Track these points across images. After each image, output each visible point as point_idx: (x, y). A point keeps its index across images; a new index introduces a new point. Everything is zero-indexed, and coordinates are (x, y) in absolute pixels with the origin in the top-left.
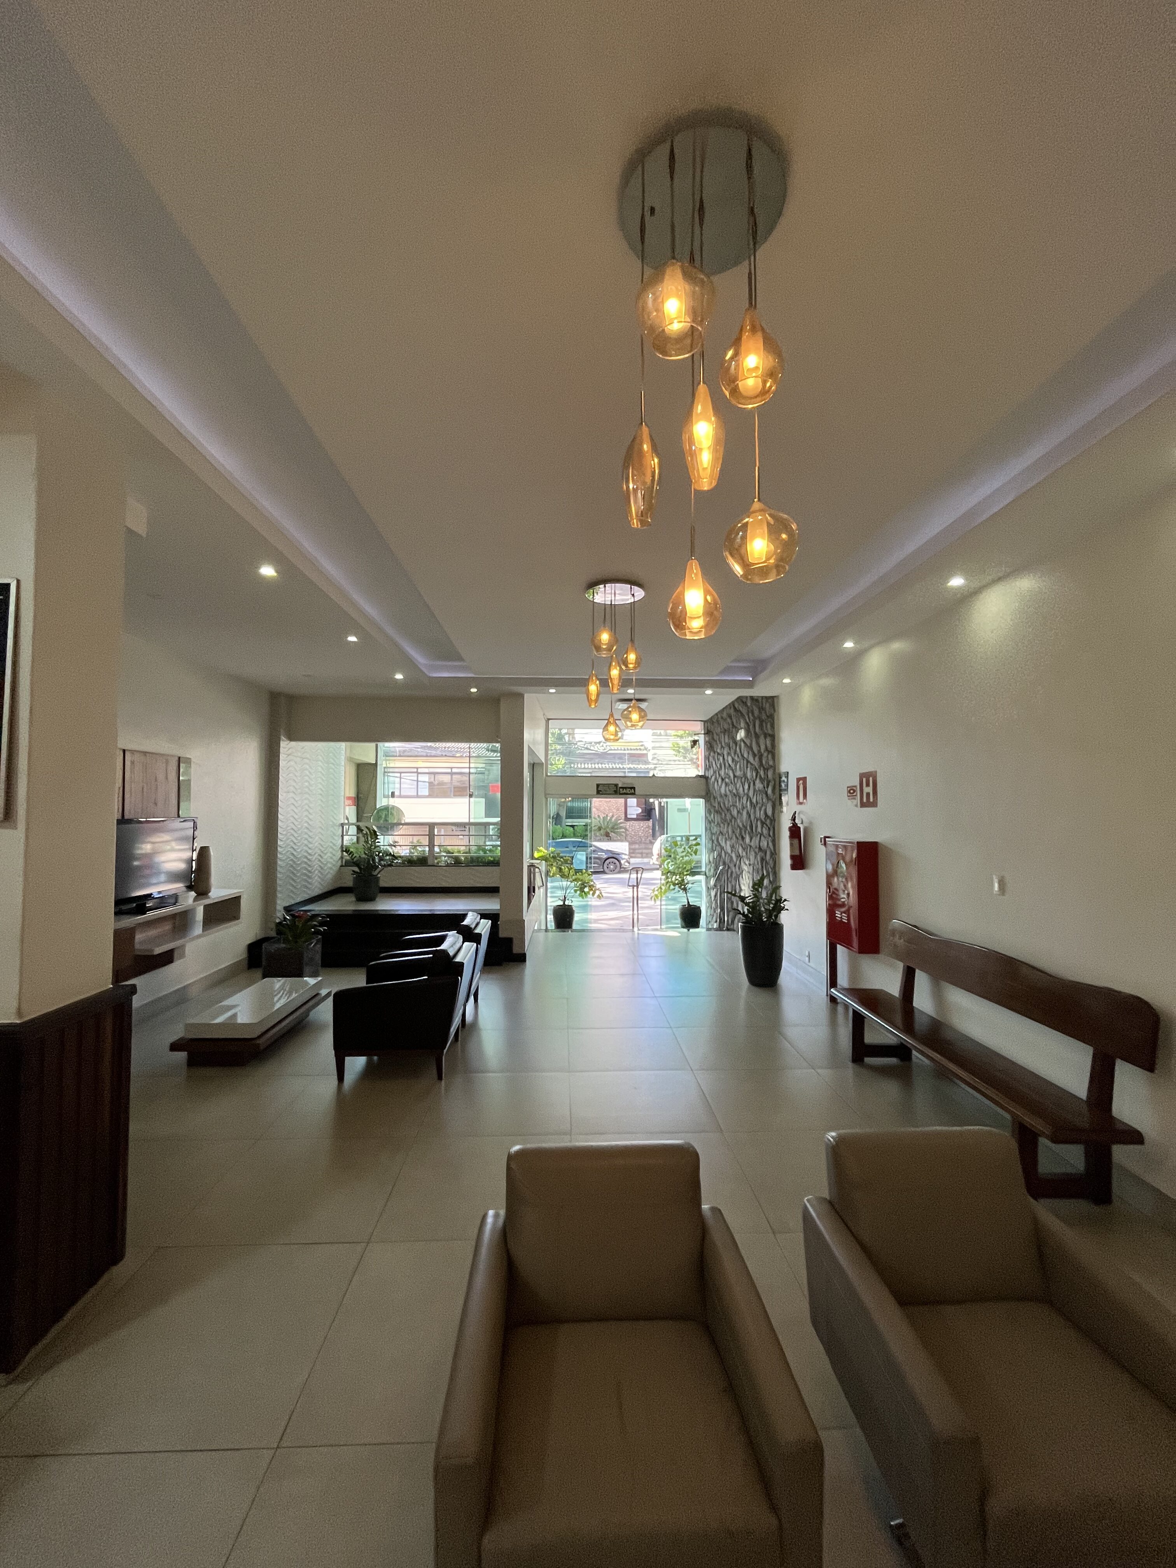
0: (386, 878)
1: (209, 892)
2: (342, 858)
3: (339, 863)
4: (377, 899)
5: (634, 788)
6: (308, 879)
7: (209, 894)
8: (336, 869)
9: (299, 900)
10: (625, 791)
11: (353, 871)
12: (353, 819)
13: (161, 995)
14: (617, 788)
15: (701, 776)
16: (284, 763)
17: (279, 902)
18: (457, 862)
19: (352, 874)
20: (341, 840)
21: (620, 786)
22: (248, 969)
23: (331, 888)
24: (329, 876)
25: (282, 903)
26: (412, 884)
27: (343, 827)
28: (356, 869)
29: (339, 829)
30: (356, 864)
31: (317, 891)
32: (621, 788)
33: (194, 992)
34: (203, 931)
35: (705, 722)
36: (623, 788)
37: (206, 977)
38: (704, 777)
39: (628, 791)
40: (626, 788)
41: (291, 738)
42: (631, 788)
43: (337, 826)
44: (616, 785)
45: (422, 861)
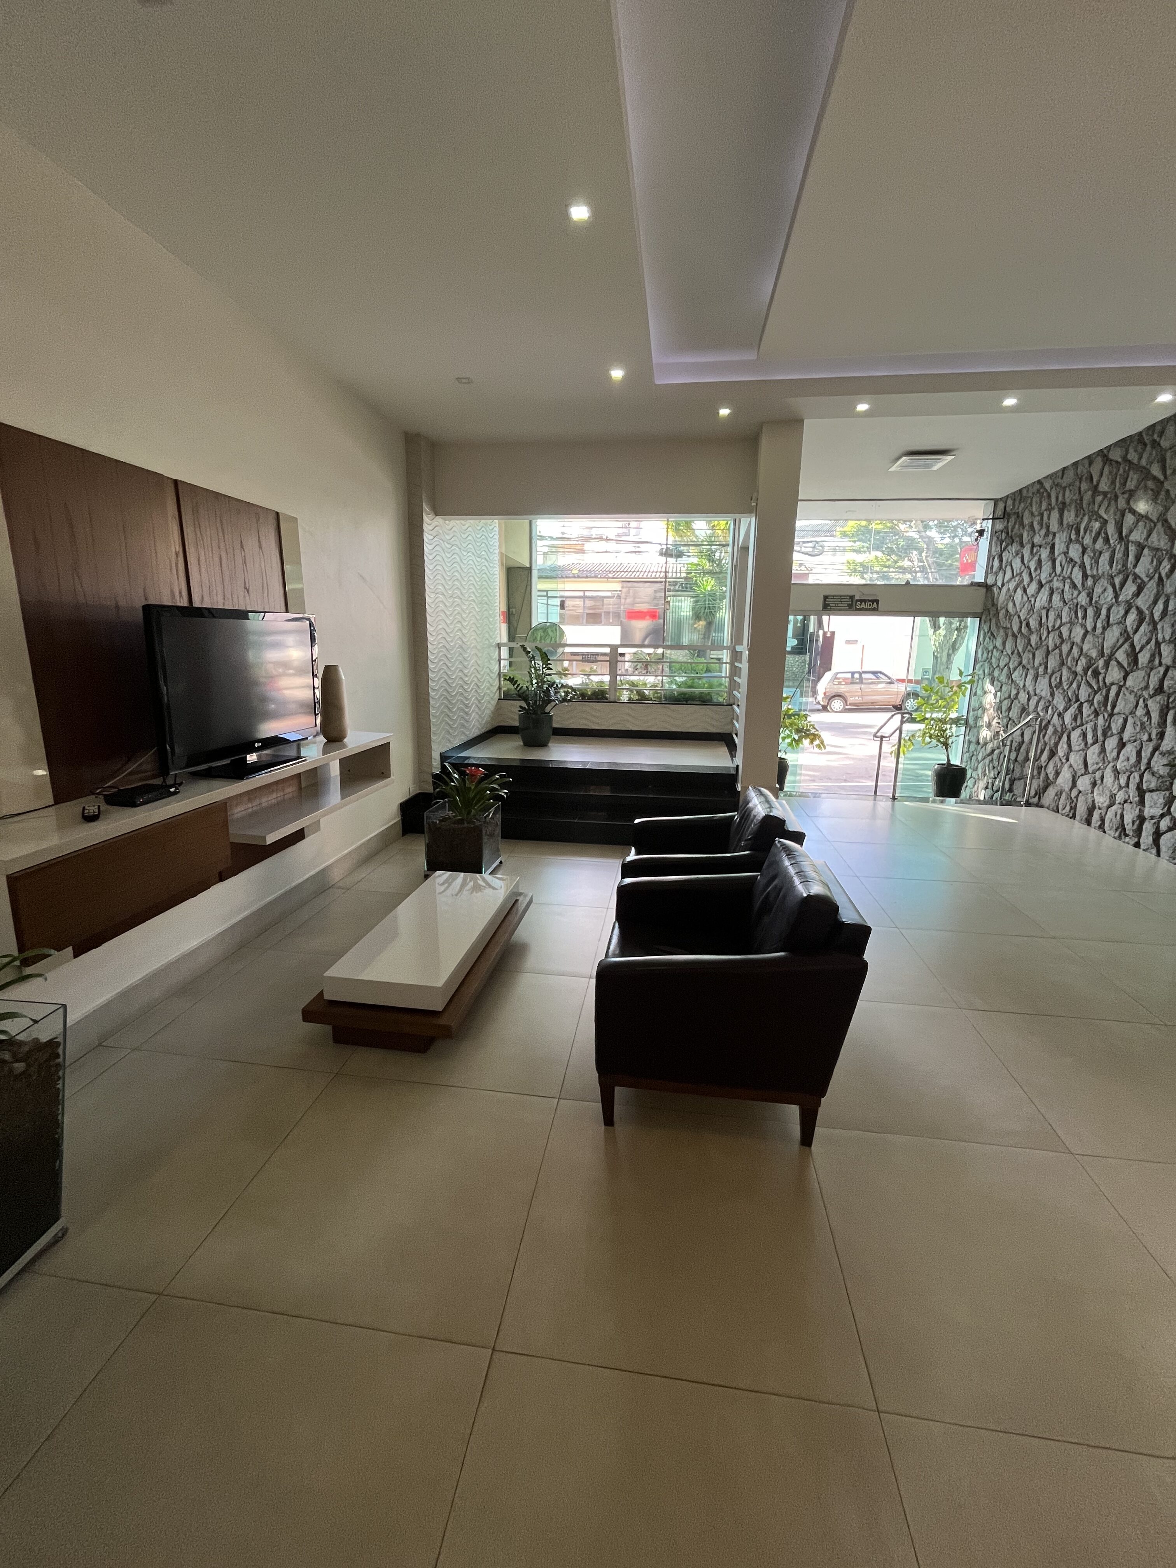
0: (560, 716)
1: (344, 737)
2: (500, 688)
3: (497, 696)
4: (550, 744)
5: (877, 601)
6: (465, 716)
7: (345, 740)
8: (494, 703)
9: (457, 743)
10: (863, 605)
11: (521, 707)
12: (505, 639)
13: (293, 884)
14: (852, 601)
15: (979, 584)
16: (430, 547)
17: (434, 746)
18: (642, 698)
19: (519, 711)
20: (497, 666)
21: (857, 598)
22: (403, 835)
23: (489, 727)
24: (488, 712)
25: (437, 749)
26: (586, 725)
27: (499, 649)
28: (525, 705)
29: (495, 651)
30: (522, 695)
31: (474, 731)
32: (858, 601)
33: (336, 875)
34: (342, 798)
35: (996, 501)
36: (861, 601)
37: (350, 853)
38: (986, 587)
39: (867, 606)
40: (865, 601)
41: (437, 512)
42: (873, 601)
43: (493, 646)
44: (852, 597)
45: (599, 696)
